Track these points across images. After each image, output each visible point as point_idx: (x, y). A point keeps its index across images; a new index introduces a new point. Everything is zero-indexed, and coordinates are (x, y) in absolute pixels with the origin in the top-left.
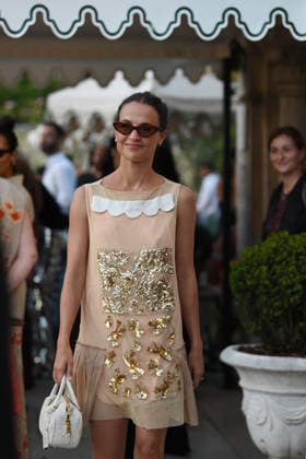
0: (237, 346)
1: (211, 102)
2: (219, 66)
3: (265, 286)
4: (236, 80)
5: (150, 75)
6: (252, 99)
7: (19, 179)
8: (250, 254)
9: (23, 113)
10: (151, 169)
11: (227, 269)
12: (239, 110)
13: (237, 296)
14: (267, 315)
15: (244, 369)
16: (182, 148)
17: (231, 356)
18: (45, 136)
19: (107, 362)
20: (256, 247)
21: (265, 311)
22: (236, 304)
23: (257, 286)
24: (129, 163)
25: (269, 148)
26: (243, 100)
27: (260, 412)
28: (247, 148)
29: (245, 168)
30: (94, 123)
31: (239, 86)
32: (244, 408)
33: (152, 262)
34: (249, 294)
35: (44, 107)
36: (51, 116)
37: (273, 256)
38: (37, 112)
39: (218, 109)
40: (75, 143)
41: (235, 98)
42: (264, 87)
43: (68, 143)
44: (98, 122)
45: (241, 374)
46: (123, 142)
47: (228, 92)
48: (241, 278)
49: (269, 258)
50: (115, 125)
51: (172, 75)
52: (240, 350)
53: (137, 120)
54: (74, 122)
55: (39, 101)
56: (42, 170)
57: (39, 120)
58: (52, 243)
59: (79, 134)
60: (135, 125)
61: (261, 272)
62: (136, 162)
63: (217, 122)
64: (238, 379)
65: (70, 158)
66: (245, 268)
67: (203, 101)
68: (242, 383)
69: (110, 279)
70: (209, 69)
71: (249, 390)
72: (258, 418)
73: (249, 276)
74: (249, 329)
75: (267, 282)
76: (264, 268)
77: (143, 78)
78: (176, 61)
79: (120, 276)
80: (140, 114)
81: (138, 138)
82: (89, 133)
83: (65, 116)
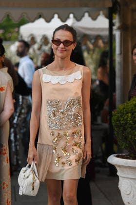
0: (115, 155)
1: (103, 29)
2: (107, 11)
3: (130, 124)
4: (115, 19)
5: (71, 16)
6: (123, 28)
7: (6, 69)
8: (122, 107)
9: (8, 36)
10: (69, 60)
11: (111, 116)
12: (117, 34)
13: (116, 129)
14: (131, 138)
15: (119, 166)
16: (88, 53)
17: (113, 160)
19: (54, 151)
20: (125, 104)
21: (130, 136)
22: (116, 133)
23: (126, 123)
25: (132, 53)
26: (119, 28)
27: (127, 188)
28: (121, 53)
29: (120, 63)
31: (116, 21)
32: (119, 187)
33: (73, 104)
34: (122, 128)
35: (18, 32)
36: (22, 37)
37: (134, 108)
38: (15, 35)
39: (107, 33)
40: (34, 51)
41: (115, 28)
42: (129, 22)
43: (31, 50)
45: (118, 169)
46: (56, 49)
47: (111, 25)
48: (118, 120)
49: (132, 110)
50: (52, 41)
51: (83, 16)
52: (118, 156)
53: (63, 39)
55: (16, 30)
56: (17, 65)
57: (16, 39)
58: (22, 102)
59: (36, 46)
60: (62, 41)
61: (128, 117)
62: (63, 58)
63: (106, 40)
64: (116, 171)
66: (119, 115)
67: (98, 29)
68: (118, 174)
69: (54, 113)
70: (101, 13)
71: (121, 177)
72: (126, 191)
73: (122, 119)
74: (122, 146)
75: (131, 122)
76: (130, 115)
77: (68, 17)
78: (86, 9)
79: (59, 111)
80: (64, 36)
81: (64, 47)
82: (41, 46)
83: (29, 37)
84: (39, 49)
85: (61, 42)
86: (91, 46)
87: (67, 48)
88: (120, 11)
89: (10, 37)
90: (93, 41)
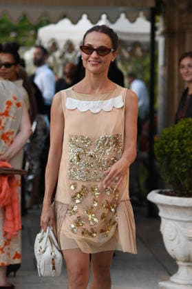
0: (158, 191)
1: (143, 35)
2: (148, 12)
3: (177, 153)
4: (158, 21)
5: (104, 17)
6: (169, 33)
7: (20, 82)
8: (167, 132)
12: (161, 41)
13: (159, 159)
14: (178, 171)
15: (162, 205)
17: (154, 197)
18: (36, 54)
20: (171, 128)
21: (176, 168)
22: (157, 164)
23: (172, 152)
24: (92, 74)
25: (179, 65)
26: (163, 34)
27: (171, 232)
28: (165, 65)
29: (163, 77)
30: (67, 47)
31: (160, 24)
32: (161, 230)
33: (108, 144)
34: (166, 158)
35: (36, 36)
36: (40, 42)
37: (182, 133)
38: (31, 39)
39: (147, 39)
40: (55, 59)
41: (158, 33)
42: (176, 25)
44: (70, 46)
45: (160, 208)
46: (87, 59)
47: (154, 29)
48: (162, 148)
49: (179, 135)
50: (81, 47)
51: (118, 17)
52: (160, 193)
53: (96, 44)
54: (55, 46)
55: (32, 32)
57: (33, 44)
59: (57, 54)
60: (95, 48)
61: (174, 144)
64: (157, 211)
65: (51, 68)
66: (164, 141)
68: (161, 214)
69: (78, 156)
70: (141, 14)
71: (165, 218)
72: (170, 236)
73: (167, 146)
74: (166, 180)
75: (178, 150)
76: (176, 141)
77: (100, 19)
78: (121, 9)
79: (86, 154)
80: (98, 40)
81: (97, 57)
82: (64, 53)
83: (49, 42)
84: (62, 57)
85: (94, 50)
86: (126, 55)
87: (102, 58)
88: (165, 12)
89: (25, 42)
90: (129, 49)
